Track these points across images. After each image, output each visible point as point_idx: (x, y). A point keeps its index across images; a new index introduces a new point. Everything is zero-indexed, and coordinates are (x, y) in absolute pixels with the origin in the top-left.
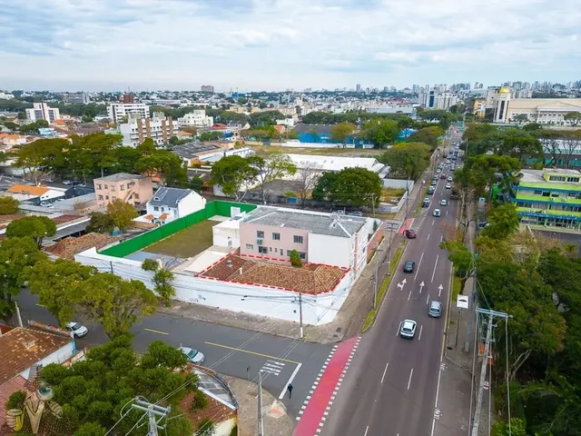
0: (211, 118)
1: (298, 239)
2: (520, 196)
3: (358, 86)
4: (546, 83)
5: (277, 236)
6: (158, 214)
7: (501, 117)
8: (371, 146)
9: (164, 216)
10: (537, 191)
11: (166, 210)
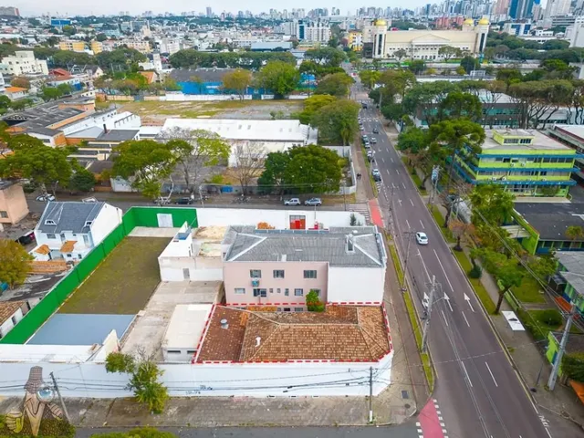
0: (44, 63)
1: (309, 274)
2: (482, 164)
3: (209, 10)
4: (396, 9)
5: (279, 274)
6: (56, 243)
7: (379, 52)
8: (270, 97)
9: (68, 247)
10: (498, 158)
11: (69, 236)
